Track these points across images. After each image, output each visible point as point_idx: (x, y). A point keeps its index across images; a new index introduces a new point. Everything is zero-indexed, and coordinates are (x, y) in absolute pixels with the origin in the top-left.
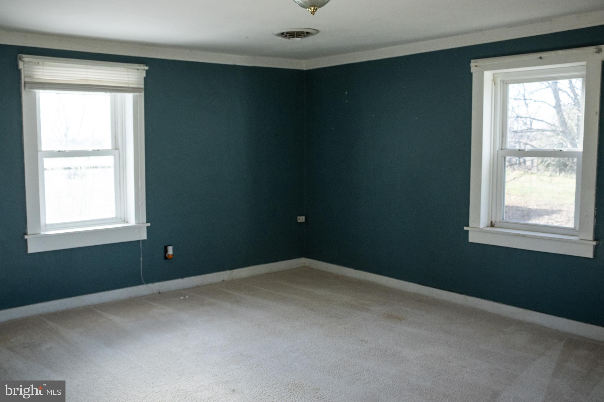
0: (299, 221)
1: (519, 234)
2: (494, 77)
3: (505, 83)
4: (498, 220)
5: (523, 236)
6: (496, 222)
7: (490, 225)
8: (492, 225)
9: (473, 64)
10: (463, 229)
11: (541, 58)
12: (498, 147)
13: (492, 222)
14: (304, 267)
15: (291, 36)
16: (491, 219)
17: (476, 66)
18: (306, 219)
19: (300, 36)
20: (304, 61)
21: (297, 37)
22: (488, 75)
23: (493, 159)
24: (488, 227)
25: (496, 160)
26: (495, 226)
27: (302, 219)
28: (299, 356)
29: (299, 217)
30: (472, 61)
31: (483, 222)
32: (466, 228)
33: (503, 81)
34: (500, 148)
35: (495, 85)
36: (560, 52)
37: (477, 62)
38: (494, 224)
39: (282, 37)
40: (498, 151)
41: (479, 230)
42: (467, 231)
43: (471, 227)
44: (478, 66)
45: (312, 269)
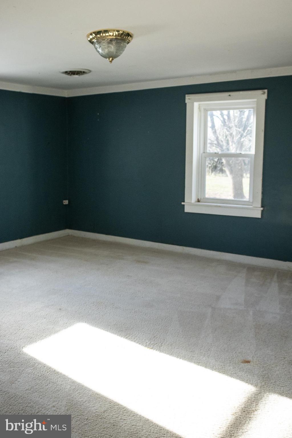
0: (64, 204)
1: (217, 205)
2: (199, 107)
3: (206, 110)
4: (202, 198)
5: (220, 206)
6: (201, 199)
7: (197, 201)
8: (199, 201)
9: (187, 97)
10: (181, 203)
11: (230, 95)
12: (202, 151)
13: (198, 199)
14: (68, 236)
15: (72, 74)
16: (198, 197)
17: (189, 99)
18: (69, 202)
19: (78, 74)
20: (66, 91)
21: (76, 75)
22: (196, 105)
23: (199, 158)
24: (196, 202)
25: (200, 159)
26: (200, 201)
27: (66, 202)
28: (92, 287)
29: (64, 201)
30: (186, 95)
31: (194, 200)
32: (183, 203)
33: (205, 109)
34: (203, 152)
35: (200, 111)
36: (241, 93)
37: (189, 96)
38: (200, 200)
39: (66, 74)
40: (202, 154)
41: (191, 204)
42: (184, 205)
43: (186, 203)
44: (190, 99)
45: (74, 237)
